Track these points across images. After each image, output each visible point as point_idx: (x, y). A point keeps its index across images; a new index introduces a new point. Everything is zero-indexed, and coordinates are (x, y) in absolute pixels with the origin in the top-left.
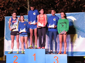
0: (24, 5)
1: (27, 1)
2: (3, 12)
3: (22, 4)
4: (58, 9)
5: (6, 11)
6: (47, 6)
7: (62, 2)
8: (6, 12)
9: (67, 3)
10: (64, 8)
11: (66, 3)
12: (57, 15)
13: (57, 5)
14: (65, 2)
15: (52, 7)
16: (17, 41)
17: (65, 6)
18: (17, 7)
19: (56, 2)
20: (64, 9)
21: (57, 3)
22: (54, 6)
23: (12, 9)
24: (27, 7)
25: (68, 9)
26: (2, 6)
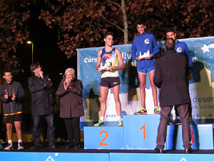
0: (116, 22)
1: (122, 15)
2: (71, 39)
3: (112, 21)
4: (188, 30)
5: (78, 36)
6: (165, 24)
7: (197, 14)
8: (79, 38)
9: (208, 14)
10: (202, 26)
11: (206, 16)
12: (189, 42)
13: (187, 20)
14: (204, 14)
15: (177, 25)
16: (117, 98)
17: (204, 22)
18: (102, 28)
19: (185, 14)
20: (201, 29)
21: (186, 17)
22: (180, 22)
23: (91, 32)
24: (123, 28)
25: (209, 28)
26: (70, 27)
